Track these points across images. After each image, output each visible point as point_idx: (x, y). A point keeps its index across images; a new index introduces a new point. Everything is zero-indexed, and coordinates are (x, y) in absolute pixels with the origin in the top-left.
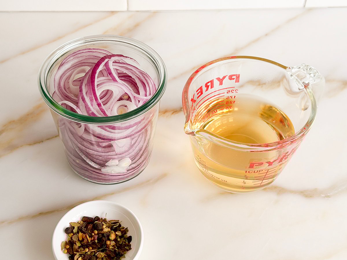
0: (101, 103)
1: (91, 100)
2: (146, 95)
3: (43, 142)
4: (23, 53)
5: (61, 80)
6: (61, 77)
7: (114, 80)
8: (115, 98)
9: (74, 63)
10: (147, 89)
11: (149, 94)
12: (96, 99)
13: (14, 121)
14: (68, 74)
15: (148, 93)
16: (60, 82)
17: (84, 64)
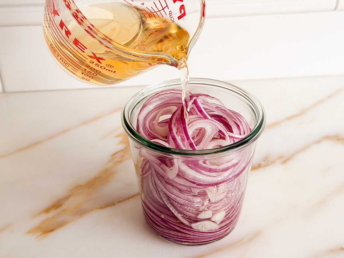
0: (193, 142)
1: (183, 140)
2: (240, 134)
3: (114, 204)
4: (85, 123)
5: (145, 121)
6: (145, 119)
7: (206, 117)
8: (209, 137)
9: (157, 105)
10: (241, 128)
11: (244, 134)
12: (188, 138)
13: (81, 186)
14: (152, 116)
15: (242, 132)
16: (145, 123)
17: (168, 105)
